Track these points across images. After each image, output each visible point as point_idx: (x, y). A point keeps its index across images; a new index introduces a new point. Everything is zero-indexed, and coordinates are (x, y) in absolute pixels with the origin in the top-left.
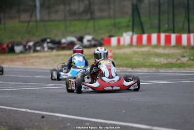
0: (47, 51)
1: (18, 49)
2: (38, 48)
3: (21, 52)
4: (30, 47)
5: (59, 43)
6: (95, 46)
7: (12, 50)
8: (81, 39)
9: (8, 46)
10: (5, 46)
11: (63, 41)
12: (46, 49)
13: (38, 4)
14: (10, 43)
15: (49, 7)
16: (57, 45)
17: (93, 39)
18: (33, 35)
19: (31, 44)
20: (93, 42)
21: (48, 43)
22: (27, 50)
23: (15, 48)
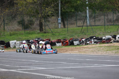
0: (94, 44)
1: (76, 43)
2: (88, 42)
3: (78, 45)
4: (83, 42)
7: (72, 44)
8: (114, 37)
10: (68, 41)
11: (104, 38)
12: (93, 43)
13: (88, 15)
14: (71, 39)
15: (95, 18)
16: (100, 40)
18: (85, 34)
19: (84, 40)
21: (94, 39)
23: (74, 42)
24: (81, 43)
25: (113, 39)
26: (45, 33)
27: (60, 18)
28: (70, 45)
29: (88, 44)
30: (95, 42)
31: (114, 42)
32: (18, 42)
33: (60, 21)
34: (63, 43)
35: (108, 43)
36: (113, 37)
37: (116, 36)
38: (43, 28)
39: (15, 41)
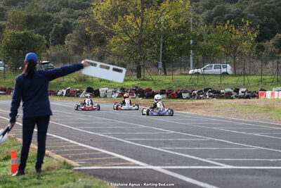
1: (185, 95)
2: (202, 96)
3: (187, 98)
4: (194, 94)
5: (219, 92)
6: (248, 97)
7: (180, 96)
8: (237, 91)
9: (176, 93)
10: (174, 92)
11: (222, 91)
12: (208, 97)
14: (179, 90)
16: (217, 94)
17: (247, 90)
19: (195, 92)
20: (246, 94)
21: (209, 92)
22: (192, 96)
23: (183, 94)
24: (191, 97)
25: (235, 94)
26: (144, 80)
27: (160, 63)
28: (178, 98)
29: (200, 98)
30: (210, 96)
31: (236, 97)
32: (110, 90)
33: (160, 66)
34: (168, 94)
35: (227, 98)
36: (235, 91)
37: (238, 90)
38: (142, 74)
39: (106, 89)
